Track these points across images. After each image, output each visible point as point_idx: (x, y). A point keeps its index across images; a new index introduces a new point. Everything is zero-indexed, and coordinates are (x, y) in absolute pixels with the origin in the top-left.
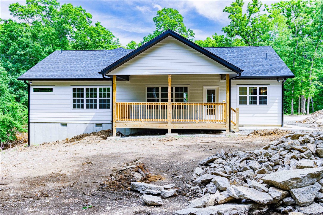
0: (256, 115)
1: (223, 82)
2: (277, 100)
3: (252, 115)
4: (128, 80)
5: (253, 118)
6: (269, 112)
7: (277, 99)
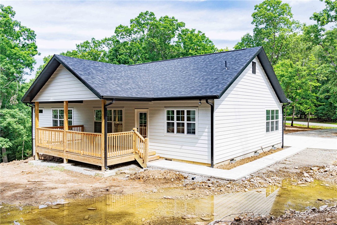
0: (184, 147)
1: (151, 104)
2: (207, 129)
3: (179, 147)
4: (82, 103)
5: (181, 151)
6: (197, 145)
7: (207, 127)
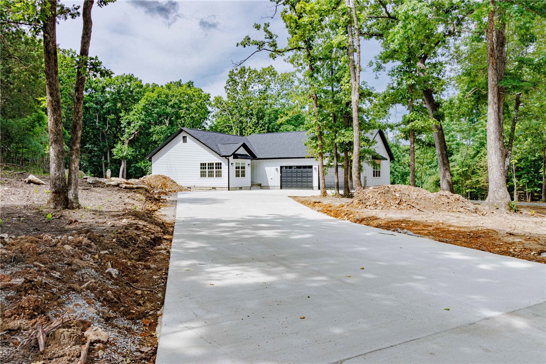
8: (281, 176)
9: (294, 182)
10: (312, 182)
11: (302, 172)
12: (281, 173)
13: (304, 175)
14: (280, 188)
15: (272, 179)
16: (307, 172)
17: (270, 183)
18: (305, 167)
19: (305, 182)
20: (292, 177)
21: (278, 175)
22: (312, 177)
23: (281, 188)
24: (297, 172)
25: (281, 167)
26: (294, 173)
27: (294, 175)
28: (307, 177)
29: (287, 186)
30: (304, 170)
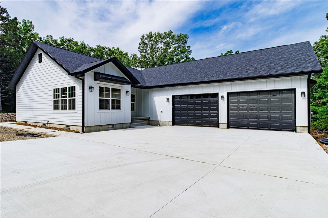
8: (173, 109)
9: (191, 116)
10: (217, 116)
11: (202, 103)
12: (173, 104)
13: (206, 106)
14: (171, 123)
15: (162, 112)
16: (210, 103)
17: (161, 117)
18: (206, 96)
19: (206, 116)
20: (188, 109)
21: (169, 107)
22: (217, 109)
23: (173, 124)
24: (194, 103)
25: (174, 97)
26: (191, 104)
27: (191, 106)
28: (210, 109)
29: (181, 120)
30: (205, 100)
